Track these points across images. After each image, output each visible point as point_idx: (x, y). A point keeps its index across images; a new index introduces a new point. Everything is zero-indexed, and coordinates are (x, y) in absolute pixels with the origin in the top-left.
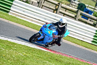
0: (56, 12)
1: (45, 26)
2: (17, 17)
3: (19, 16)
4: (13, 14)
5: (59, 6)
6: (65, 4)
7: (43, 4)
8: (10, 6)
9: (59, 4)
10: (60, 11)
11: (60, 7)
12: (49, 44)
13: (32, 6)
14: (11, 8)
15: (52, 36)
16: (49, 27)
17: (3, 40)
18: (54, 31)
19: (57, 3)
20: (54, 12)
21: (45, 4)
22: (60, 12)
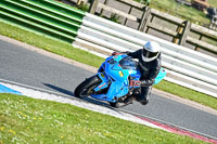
0: (177, 40)
1: (111, 61)
2: (92, 52)
3: (95, 49)
4: (82, 45)
5: (184, 27)
6: (199, 24)
7: (150, 24)
8: (76, 29)
9: (185, 23)
10: (189, 38)
11: (187, 31)
12: (120, 100)
13: (125, 28)
14: (79, 33)
15: (126, 82)
16: (121, 63)
17: (60, 104)
18: (132, 71)
19: (180, 21)
20: (173, 42)
21: (153, 25)
22: (187, 42)
